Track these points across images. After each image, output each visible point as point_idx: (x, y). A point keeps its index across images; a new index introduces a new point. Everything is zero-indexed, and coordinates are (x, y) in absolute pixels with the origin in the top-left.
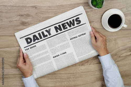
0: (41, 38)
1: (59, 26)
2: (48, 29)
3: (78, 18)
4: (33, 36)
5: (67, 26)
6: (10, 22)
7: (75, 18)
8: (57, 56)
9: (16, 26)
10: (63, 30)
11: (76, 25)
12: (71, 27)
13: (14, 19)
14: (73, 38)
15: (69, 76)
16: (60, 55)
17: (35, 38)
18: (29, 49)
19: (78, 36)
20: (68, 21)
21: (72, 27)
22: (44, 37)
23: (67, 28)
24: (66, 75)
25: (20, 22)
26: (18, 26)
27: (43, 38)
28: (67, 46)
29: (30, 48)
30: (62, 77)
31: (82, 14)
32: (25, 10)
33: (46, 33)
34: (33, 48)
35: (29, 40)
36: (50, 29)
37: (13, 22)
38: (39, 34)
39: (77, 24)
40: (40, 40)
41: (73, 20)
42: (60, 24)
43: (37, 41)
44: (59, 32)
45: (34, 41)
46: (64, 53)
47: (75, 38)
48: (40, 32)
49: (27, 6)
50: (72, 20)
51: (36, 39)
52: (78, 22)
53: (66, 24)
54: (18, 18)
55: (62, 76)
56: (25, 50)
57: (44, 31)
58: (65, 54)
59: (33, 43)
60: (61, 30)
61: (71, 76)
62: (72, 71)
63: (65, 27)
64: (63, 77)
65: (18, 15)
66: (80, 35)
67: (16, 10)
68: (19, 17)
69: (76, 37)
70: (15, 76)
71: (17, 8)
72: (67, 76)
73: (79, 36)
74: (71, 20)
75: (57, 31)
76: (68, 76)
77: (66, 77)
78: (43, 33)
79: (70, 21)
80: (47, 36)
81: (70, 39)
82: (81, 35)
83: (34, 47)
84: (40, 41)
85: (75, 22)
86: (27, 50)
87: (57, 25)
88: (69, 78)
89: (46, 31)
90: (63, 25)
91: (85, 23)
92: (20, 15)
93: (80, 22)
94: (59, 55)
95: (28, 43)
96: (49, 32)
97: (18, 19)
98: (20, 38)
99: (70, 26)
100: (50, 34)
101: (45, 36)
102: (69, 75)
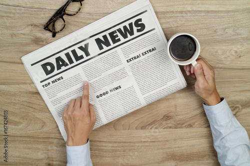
0: (71, 62)
1: (105, 37)
2: (83, 44)
3: (140, 20)
4: (56, 59)
5: (120, 36)
6: (13, 35)
7: (133, 21)
8: (104, 94)
9: (22, 45)
10: (112, 45)
11: (136, 34)
12: (127, 37)
13: (21, 32)
14: (132, 58)
15: (116, 147)
16: (109, 91)
17: (61, 63)
18: (49, 84)
19: (141, 55)
20: (121, 27)
21: (129, 37)
22: (77, 60)
23: (119, 40)
24: (110, 145)
25: (32, 38)
26: (27, 45)
27: (75, 63)
28: (123, 74)
29: (52, 82)
30: (102, 148)
31: (146, 11)
32: (43, 15)
33: (80, 53)
34: (58, 82)
35: (49, 68)
36: (88, 44)
37: (17, 37)
38: (67, 55)
39: (138, 31)
40: (70, 66)
41: (131, 25)
42: (107, 33)
43: (63, 68)
44: (105, 48)
45: (59, 68)
46: (117, 88)
47: (135, 58)
48: (69, 51)
49: (47, 8)
50: (129, 24)
51: (62, 65)
52: (140, 28)
53: (118, 33)
54: (28, 30)
55: (103, 146)
56: (43, 86)
57: (76, 48)
58: (119, 90)
59: (56, 72)
60: (108, 44)
61: (119, 147)
62: (123, 137)
63: (116, 39)
64: (105, 148)
65: (29, 25)
66: (145, 53)
67: (25, 15)
68: (30, 28)
69: (138, 57)
70: (14, 139)
71: (27, 11)
72: (112, 147)
73: (143, 54)
74: (127, 24)
75: (101, 48)
76: (114, 147)
77: (110, 148)
78: (74, 52)
79: (125, 27)
80: (82, 57)
81: (127, 61)
82: (147, 51)
83: (59, 79)
84: (69, 69)
85: (135, 29)
86: (46, 85)
87: (100, 37)
88: (116, 151)
89: (81, 48)
90: (111, 34)
91: (154, 29)
92: (32, 25)
93: (143, 26)
94: (107, 93)
95: (47, 73)
96: (85, 49)
97: (28, 32)
98: (32, 65)
99: (125, 36)
100: (87, 54)
101: (78, 58)
102: (116, 145)
